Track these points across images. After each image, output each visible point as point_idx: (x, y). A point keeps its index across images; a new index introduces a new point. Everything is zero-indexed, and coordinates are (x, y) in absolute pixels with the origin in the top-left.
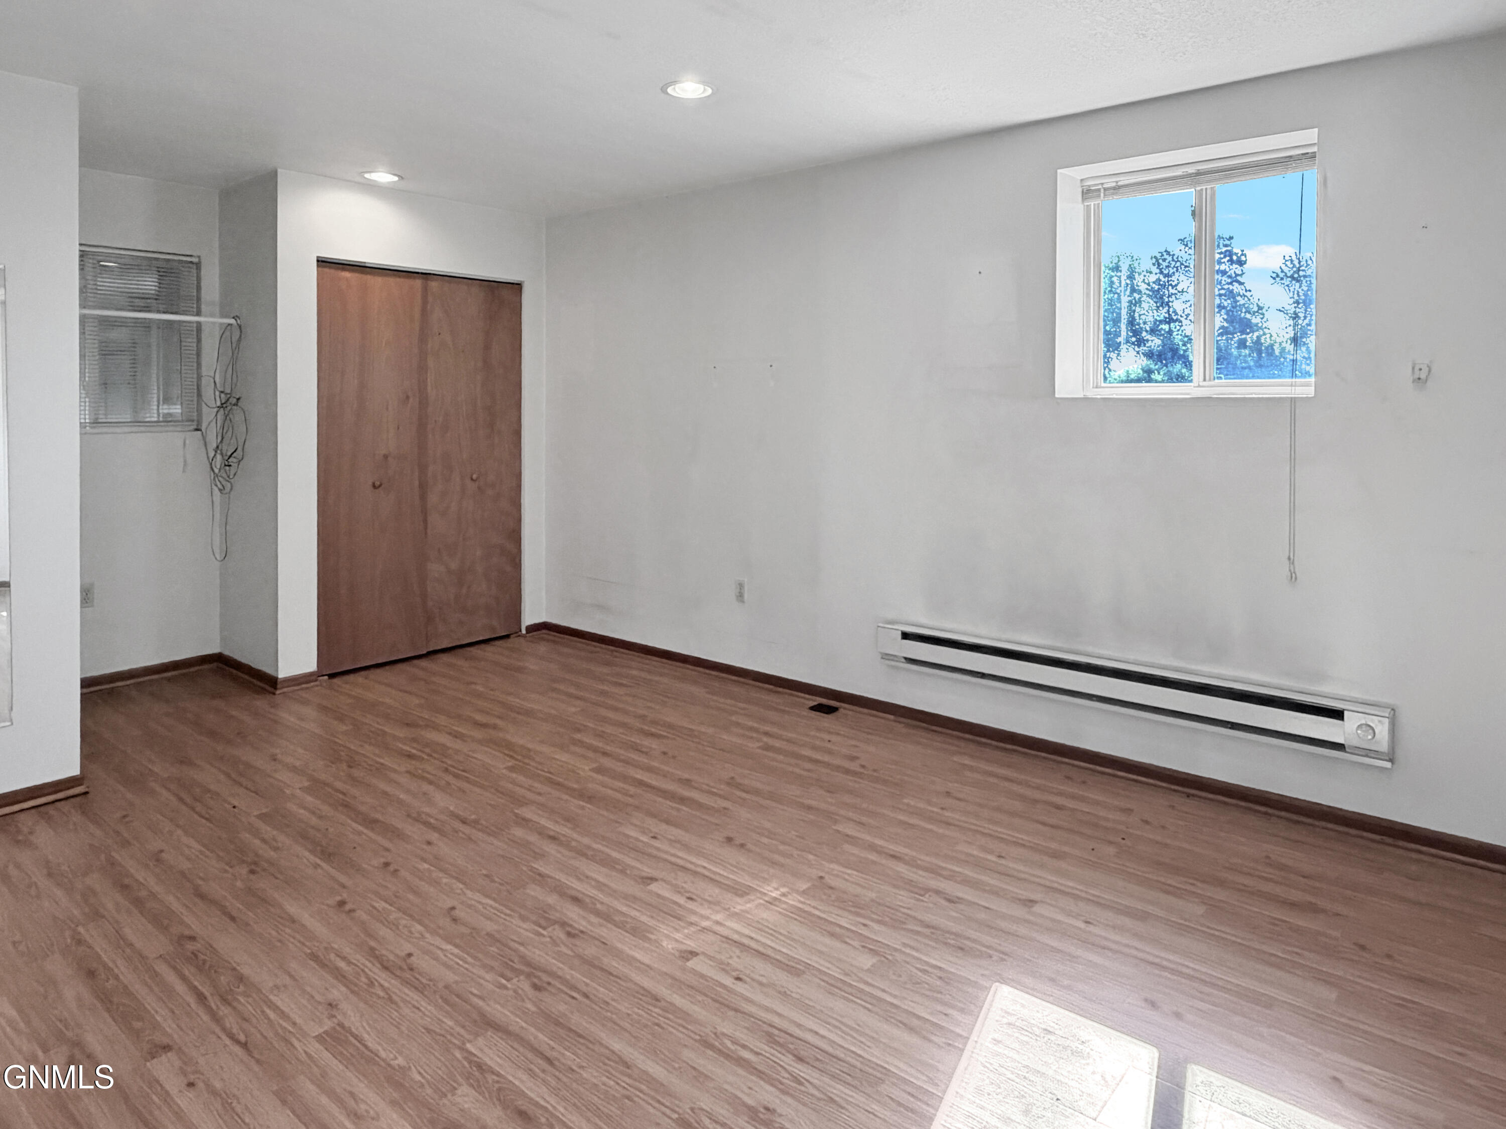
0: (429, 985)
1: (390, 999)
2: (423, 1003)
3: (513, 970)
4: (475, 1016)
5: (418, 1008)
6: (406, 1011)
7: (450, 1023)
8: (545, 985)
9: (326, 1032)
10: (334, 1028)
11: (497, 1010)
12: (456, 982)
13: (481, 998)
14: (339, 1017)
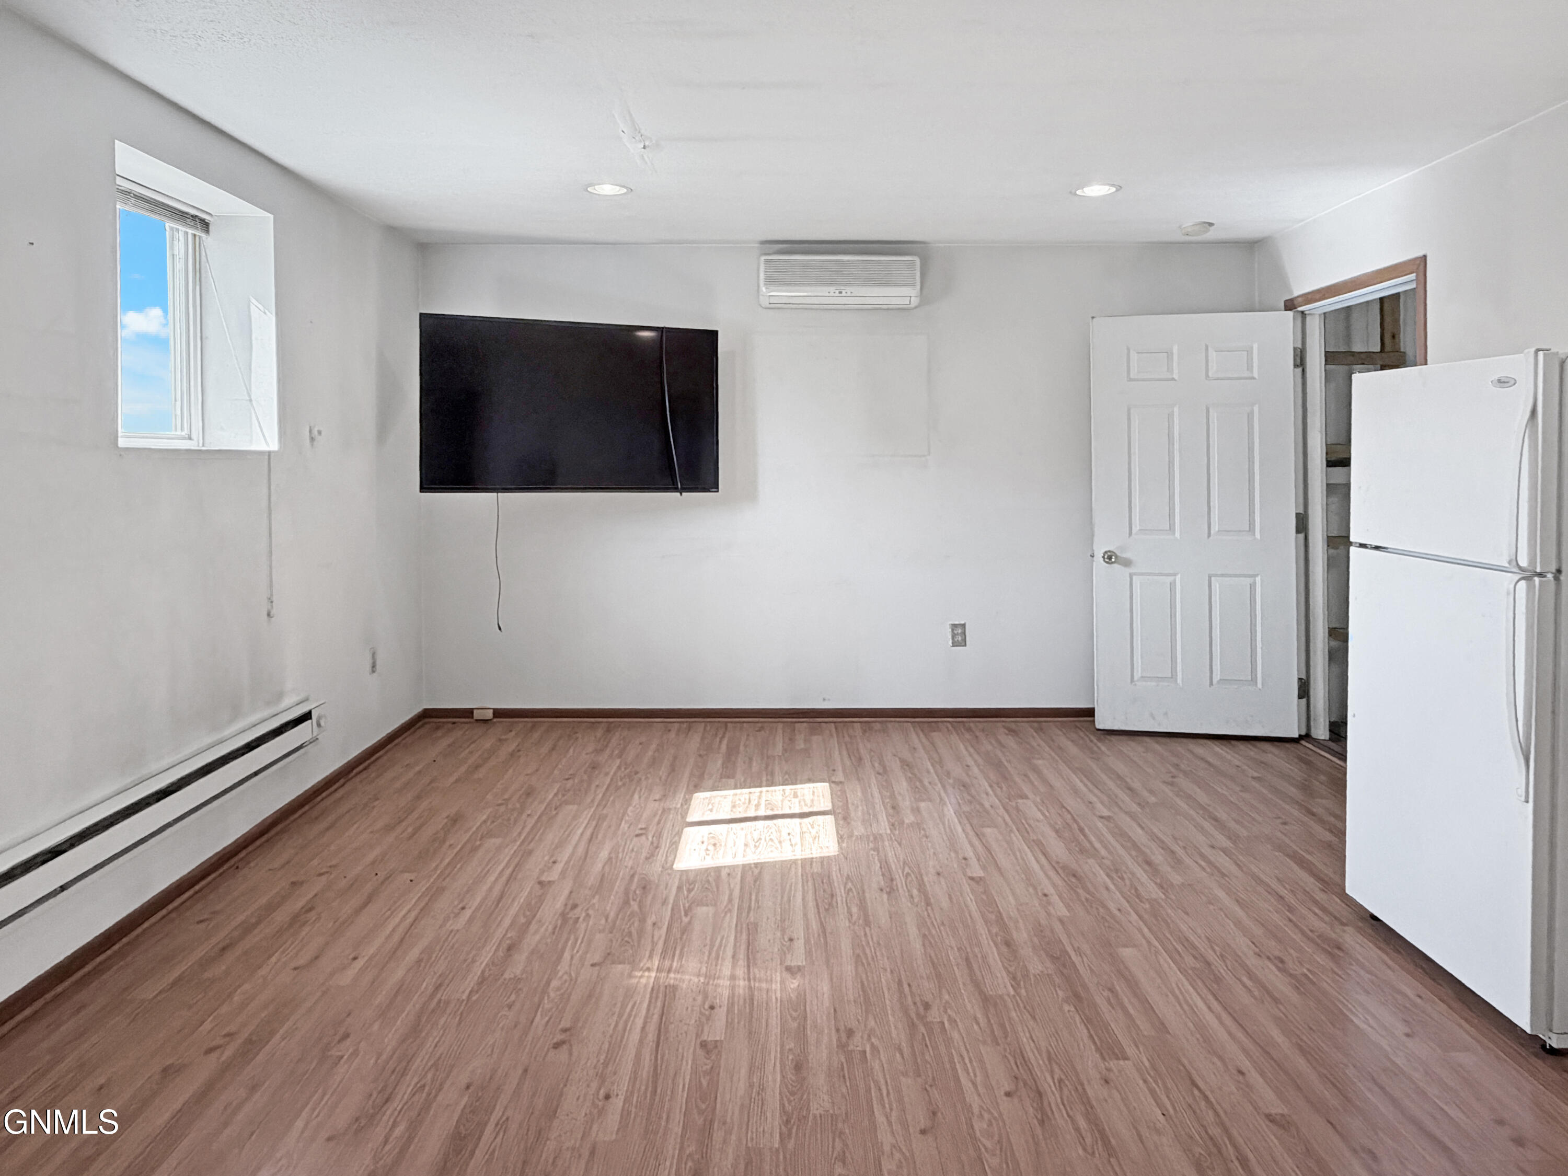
0: (1010, 1053)
1: (1050, 1059)
2: (1025, 1040)
3: (930, 1031)
4: (992, 1010)
5: (1031, 1037)
6: (1043, 1044)
7: (1013, 1014)
8: (919, 1004)
9: (1118, 1059)
10: (1111, 1059)
11: (972, 1006)
12: (984, 1043)
13: (976, 1019)
14: (1103, 1067)
